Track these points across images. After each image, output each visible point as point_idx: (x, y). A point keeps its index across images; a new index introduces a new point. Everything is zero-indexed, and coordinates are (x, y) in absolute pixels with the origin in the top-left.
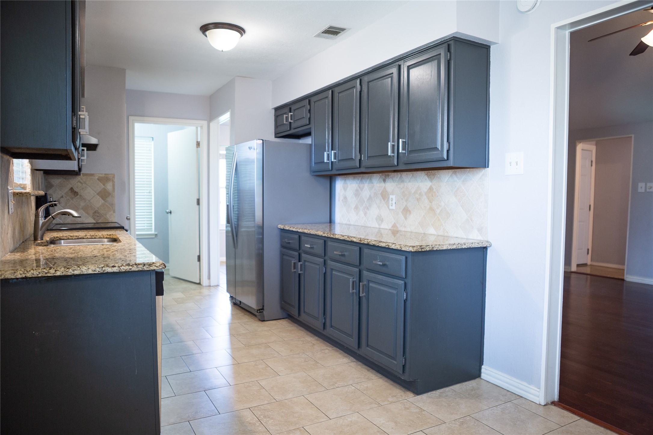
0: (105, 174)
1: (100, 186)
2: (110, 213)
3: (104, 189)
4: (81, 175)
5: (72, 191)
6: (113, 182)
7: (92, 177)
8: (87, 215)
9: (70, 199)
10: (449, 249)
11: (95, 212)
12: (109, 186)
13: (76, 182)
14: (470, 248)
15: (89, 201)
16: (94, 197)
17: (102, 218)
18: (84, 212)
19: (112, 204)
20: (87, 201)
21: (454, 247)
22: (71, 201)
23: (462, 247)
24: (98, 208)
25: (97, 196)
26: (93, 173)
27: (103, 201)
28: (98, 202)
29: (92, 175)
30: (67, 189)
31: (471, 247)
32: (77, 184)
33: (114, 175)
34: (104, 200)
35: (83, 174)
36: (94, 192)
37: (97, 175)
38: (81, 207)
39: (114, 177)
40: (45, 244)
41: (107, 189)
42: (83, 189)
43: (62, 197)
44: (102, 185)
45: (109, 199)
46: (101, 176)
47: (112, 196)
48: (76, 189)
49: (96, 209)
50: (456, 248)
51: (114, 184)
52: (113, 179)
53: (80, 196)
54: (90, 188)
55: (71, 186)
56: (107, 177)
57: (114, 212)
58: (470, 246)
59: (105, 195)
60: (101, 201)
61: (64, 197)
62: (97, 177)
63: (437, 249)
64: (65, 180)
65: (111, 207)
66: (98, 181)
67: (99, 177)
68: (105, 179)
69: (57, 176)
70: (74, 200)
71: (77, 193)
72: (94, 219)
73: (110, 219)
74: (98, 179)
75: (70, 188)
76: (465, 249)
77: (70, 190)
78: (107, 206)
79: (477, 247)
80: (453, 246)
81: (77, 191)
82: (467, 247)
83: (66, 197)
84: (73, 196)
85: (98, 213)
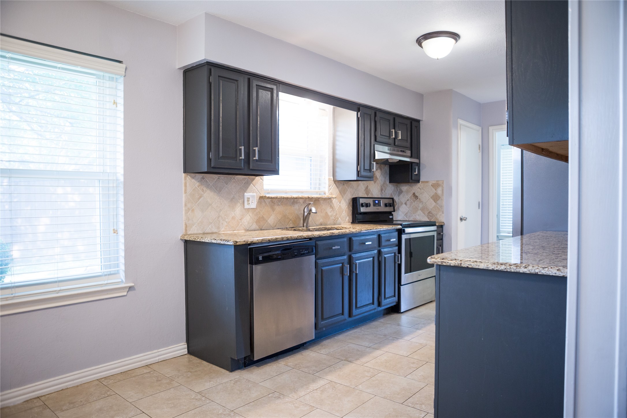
0: (437, 181)
1: (433, 191)
2: (440, 214)
3: (436, 193)
4: (420, 182)
5: (414, 196)
6: (442, 187)
7: (428, 184)
8: (423, 214)
9: (413, 202)
10: (491, 269)
11: (429, 213)
12: (439, 191)
13: (417, 188)
14: (535, 274)
15: (425, 203)
16: (428, 200)
17: (434, 218)
18: (421, 212)
19: (441, 206)
20: (424, 204)
21: (502, 268)
22: (414, 203)
23: (518, 270)
24: (431, 209)
25: (431, 199)
26: (427, 181)
27: (435, 204)
28: (431, 204)
29: (427, 182)
30: (411, 194)
31: (539, 273)
32: (417, 190)
33: (443, 181)
34: (436, 202)
35: (421, 181)
36: (428, 196)
37: (431, 182)
38: (419, 208)
39: (443, 183)
40: (305, 230)
41: (438, 193)
42: (421, 193)
43: (408, 200)
44: (434, 190)
45: (439, 202)
46: (434, 182)
47: (441, 199)
48: (417, 194)
49: (430, 210)
50: (506, 270)
51: (443, 189)
52: (442, 185)
53: (420, 199)
54: (426, 193)
55: (414, 192)
56: (438, 183)
57: (443, 213)
58: (537, 271)
59: (436, 198)
60: (434, 204)
61: (409, 200)
62: (431, 184)
63: (468, 266)
64: (410, 187)
65: (440, 209)
66: (431, 187)
67: (433, 183)
68: (436, 186)
69: (405, 184)
70: (416, 202)
71: (418, 197)
72: (428, 218)
73: (440, 219)
74: (432, 186)
75: (413, 193)
76: (524, 274)
77: (413, 194)
78: (437, 207)
79: (554, 275)
80: (499, 266)
81: (417, 195)
82: (528, 272)
83: (410, 200)
84: (415, 200)
85: (431, 213)
